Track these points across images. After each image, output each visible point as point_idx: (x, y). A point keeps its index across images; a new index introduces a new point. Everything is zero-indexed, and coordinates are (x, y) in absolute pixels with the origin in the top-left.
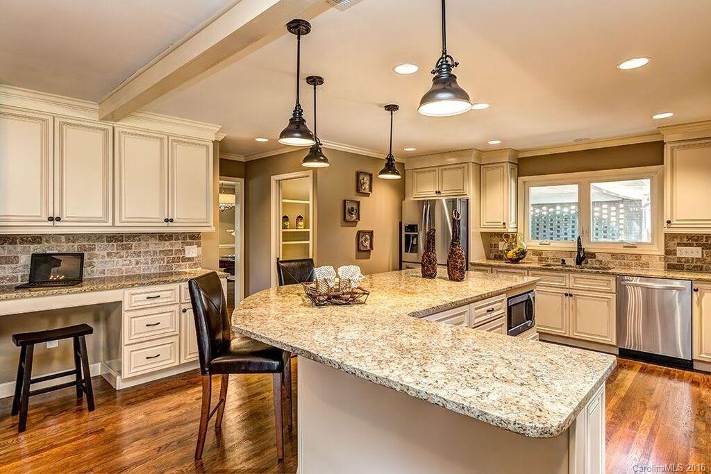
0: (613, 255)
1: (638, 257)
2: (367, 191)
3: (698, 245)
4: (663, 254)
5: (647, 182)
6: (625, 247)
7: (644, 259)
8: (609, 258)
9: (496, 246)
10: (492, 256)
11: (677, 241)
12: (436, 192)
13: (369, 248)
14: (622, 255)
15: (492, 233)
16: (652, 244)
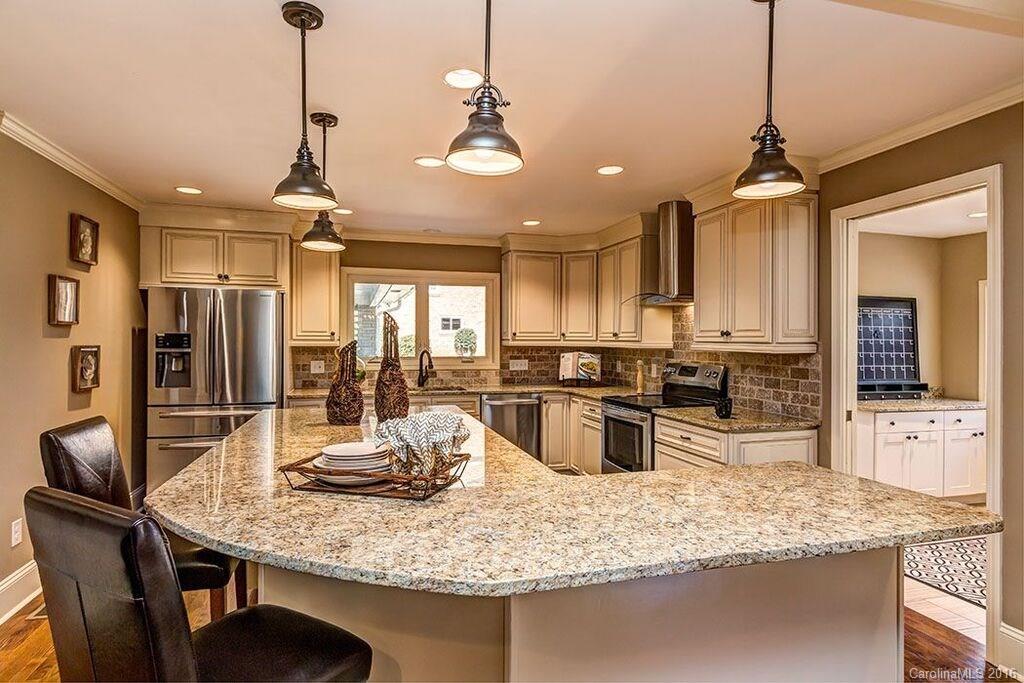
0: (454, 372)
1: (478, 372)
2: (87, 258)
3: (526, 358)
4: (499, 367)
5: (482, 290)
6: (463, 362)
7: (483, 375)
8: (450, 377)
9: (306, 367)
10: (299, 383)
11: (510, 354)
12: (220, 277)
13: (89, 385)
14: (463, 371)
15: (299, 347)
16: (486, 357)
